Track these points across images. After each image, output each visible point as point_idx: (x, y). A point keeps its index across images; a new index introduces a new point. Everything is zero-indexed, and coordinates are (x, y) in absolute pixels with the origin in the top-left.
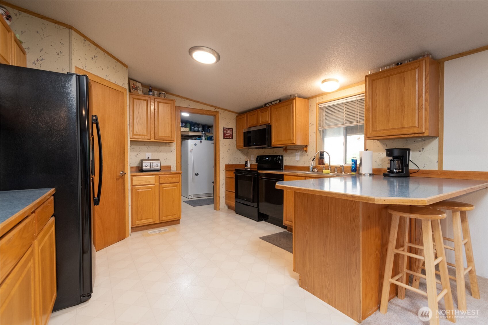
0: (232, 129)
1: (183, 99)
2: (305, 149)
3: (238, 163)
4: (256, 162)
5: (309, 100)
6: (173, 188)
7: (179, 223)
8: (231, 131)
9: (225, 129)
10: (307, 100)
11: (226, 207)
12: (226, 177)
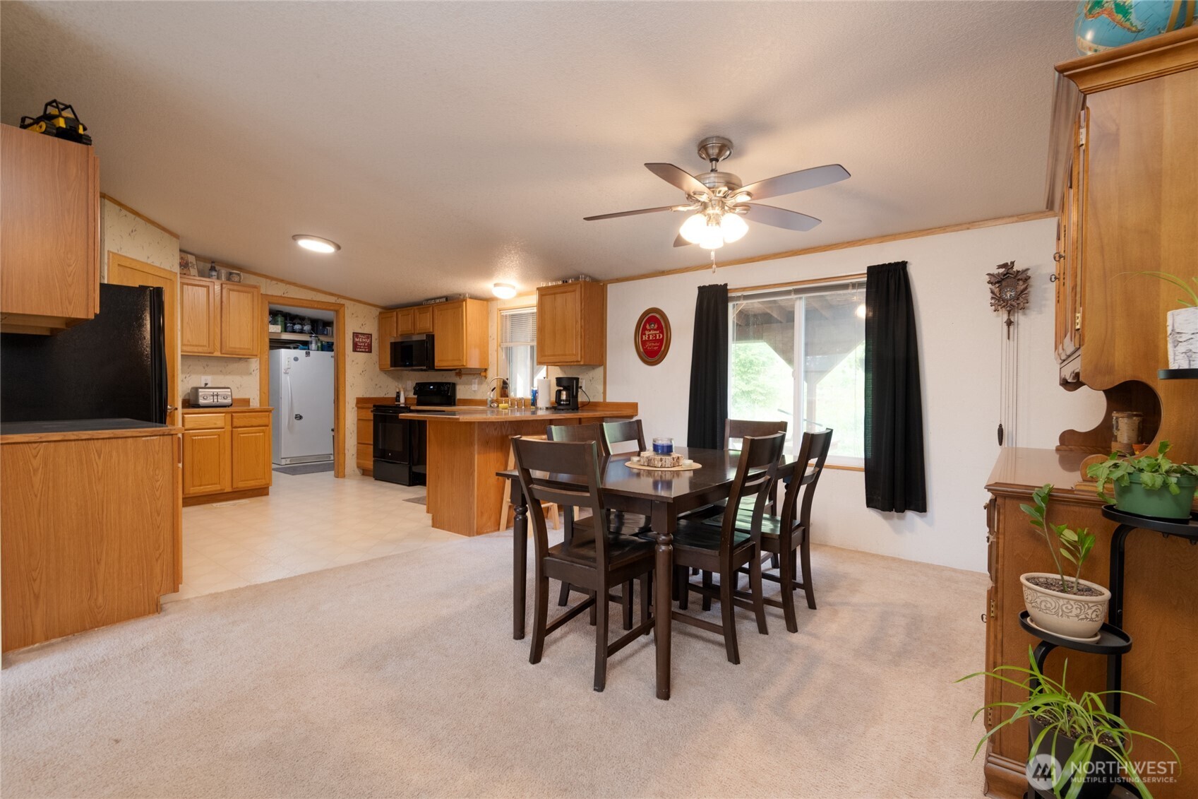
0: (371, 335)
1: (274, 282)
2: (483, 374)
3: (382, 395)
4: (414, 394)
5: (489, 303)
6: (258, 434)
7: (267, 494)
8: (368, 338)
9: (356, 335)
10: (485, 302)
11: (358, 472)
12: (359, 420)
